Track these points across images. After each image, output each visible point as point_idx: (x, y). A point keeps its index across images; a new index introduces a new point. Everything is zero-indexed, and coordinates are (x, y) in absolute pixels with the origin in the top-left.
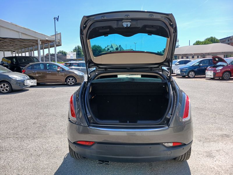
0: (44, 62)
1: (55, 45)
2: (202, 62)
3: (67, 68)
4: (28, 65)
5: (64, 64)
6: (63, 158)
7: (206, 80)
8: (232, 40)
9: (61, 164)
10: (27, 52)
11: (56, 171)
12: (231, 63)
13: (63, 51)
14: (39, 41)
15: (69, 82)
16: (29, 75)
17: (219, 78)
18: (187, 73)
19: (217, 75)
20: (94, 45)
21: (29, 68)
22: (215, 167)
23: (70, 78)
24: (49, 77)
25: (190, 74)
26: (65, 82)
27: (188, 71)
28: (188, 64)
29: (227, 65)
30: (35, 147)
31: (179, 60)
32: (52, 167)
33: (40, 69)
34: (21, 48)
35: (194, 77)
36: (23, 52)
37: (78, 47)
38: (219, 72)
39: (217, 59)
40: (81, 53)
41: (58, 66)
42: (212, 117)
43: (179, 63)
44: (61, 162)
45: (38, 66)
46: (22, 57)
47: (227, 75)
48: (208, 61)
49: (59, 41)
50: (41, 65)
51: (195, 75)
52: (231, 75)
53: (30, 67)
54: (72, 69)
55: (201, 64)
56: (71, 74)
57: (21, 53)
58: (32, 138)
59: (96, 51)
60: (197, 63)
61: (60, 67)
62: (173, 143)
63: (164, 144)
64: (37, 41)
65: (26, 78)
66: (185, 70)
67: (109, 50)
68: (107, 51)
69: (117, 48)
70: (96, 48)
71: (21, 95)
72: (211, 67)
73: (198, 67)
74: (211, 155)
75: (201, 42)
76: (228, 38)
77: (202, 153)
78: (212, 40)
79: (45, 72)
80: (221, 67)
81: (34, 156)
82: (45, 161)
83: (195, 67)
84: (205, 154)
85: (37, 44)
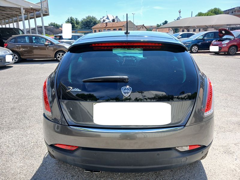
0: (31, 34)
1: (42, 15)
2: (207, 35)
3: (56, 42)
4: (11, 38)
5: (53, 37)
6: (42, 158)
7: (211, 56)
8: (236, 12)
9: (39, 166)
10: (11, 23)
11: (32, 178)
12: (238, 36)
13: (55, 23)
14: (22, 9)
15: (59, 57)
16: (13, 49)
17: (225, 53)
18: (190, 47)
19: (223, 50)
20: (88, 16)
21: (11, 41)
22: (237, 169)
23: (60, 53)
24: (36, 52)
25: (193, 49)
26: (55, 57)
27: (191, 45)
28: (191, 37)
29: (234, 39)
30: (9, 141)
31: (181, 33)
32: (26, 172)
33: (25, 42)
34: (4, 18)
35: (197, 52)
36: (7, 23)
37: (71, 18)
38: (224, 47)
39: (223, 32)
40: (74, 25)
41: (46, 40)
42: (223, 99)
43: (181, 37)
44: (39, 164)
45: (22, 39)
46: (6, 29)
47: (233, 50)
48: (213, 34)
49: (45, 9)
50: (26, 37)
51: (198, 50)
52: (237, 49)
53: (13, 40)
54: (62, 42)
55: (206, 38)
56: (61, 48)
57: (5, 24)
58: (7, 129)
59: (90, 22)
60: (201, 37)
61: (48, 40)
62: (190, 146)
63: (176, 148)
64: (20, 9)
65: (8, 53)
66: (188, 44)
67: (105, 22)
68: (103, 22)
69: (113, 19)
70: (90, 20)
71: (3, 73)
72: (216, 41)
73: (202, 40)
74: (229, 150)
75: (203, 13)
76: (232, 9)
77: (218, 147)
78: (216, 12)
79: (31, 45)
80: (227, 40)
81: (6, 154)
82: (18, 163)
83: (199, 41)
84: (222, 150)
85: (21, 13)
